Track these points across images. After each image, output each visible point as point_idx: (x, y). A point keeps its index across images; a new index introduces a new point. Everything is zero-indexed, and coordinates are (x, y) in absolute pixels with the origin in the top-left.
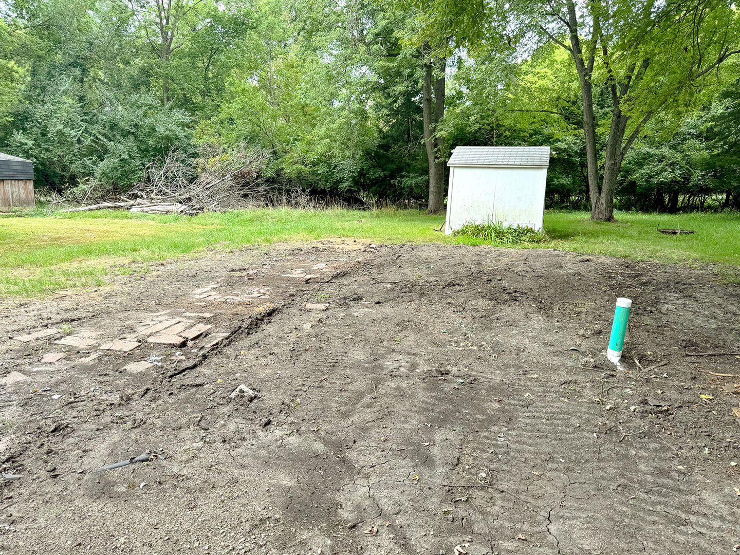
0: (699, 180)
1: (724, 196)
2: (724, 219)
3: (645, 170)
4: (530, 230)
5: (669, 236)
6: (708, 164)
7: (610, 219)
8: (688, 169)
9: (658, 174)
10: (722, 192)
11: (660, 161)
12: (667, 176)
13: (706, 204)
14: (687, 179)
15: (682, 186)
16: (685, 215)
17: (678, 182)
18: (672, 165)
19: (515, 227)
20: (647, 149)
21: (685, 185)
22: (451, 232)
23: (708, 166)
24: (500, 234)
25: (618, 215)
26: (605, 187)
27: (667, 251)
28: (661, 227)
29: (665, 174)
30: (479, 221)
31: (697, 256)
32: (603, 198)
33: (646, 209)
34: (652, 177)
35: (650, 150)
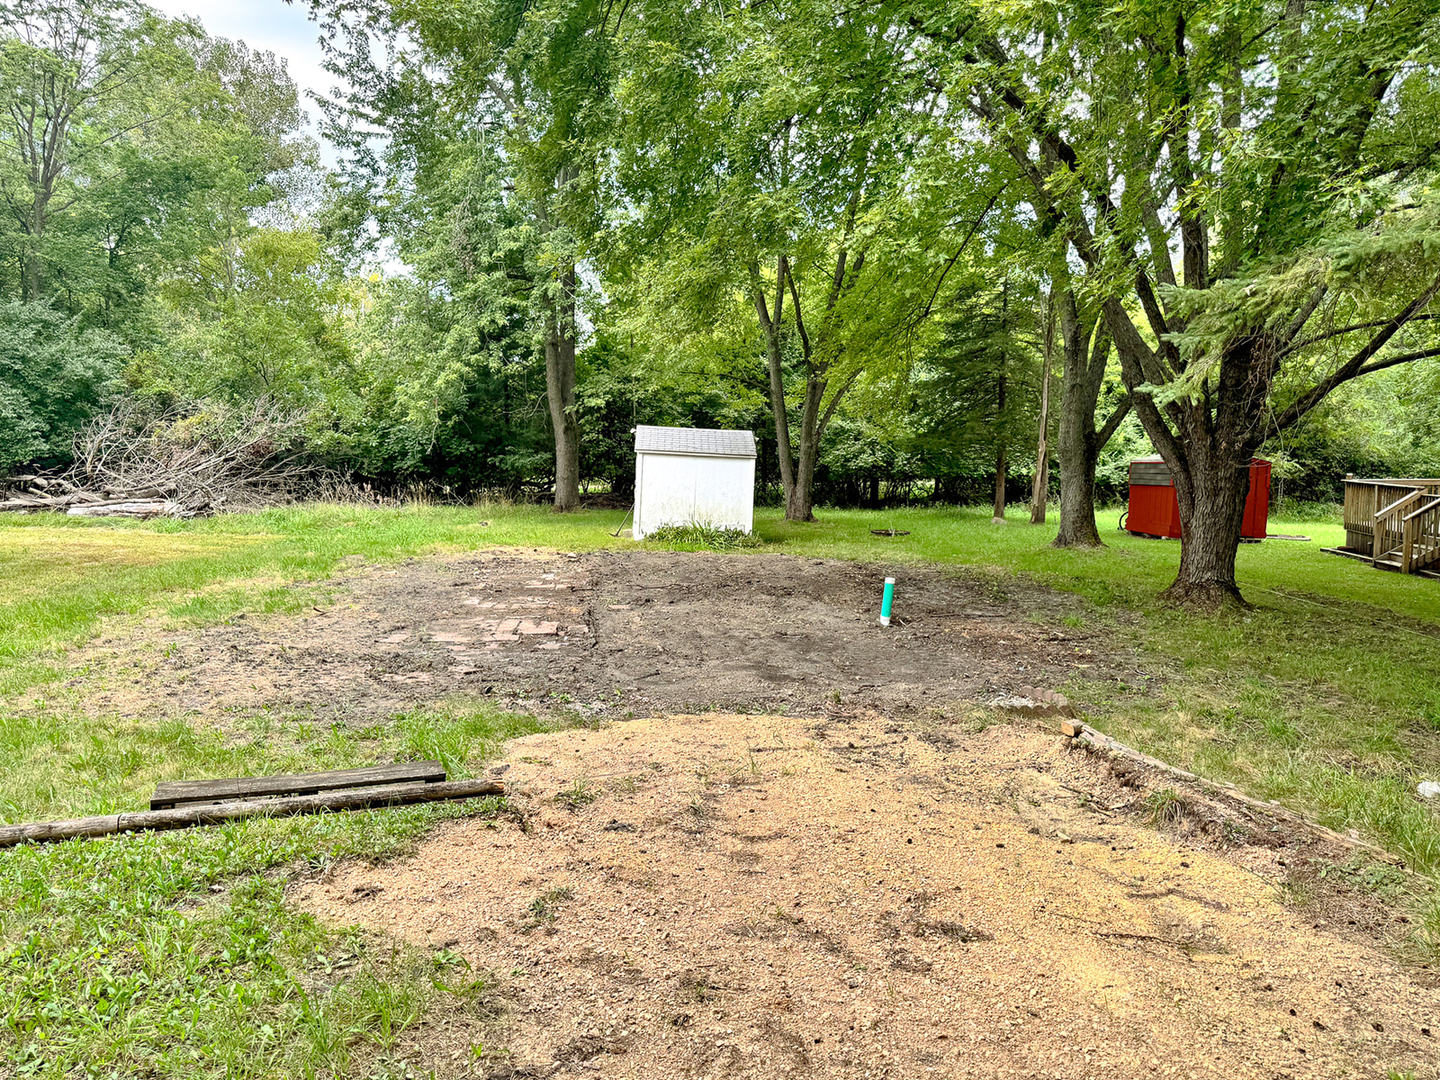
0: (905, 465)
1: (933, 482)
2: (937, 517)
3: (840, 451)
4: (739, 534)
5: (886, 538)
6: (915, 447)
7: (809, 518)
8: (889, 450)
9: (856, 457)
10: (929, 478)
11: (856, 439)
12: (866, 460)
13: (911, 496)
14: (890, 464)
15: (884, 471)
16: (892, 512)
17: (880, 467)
18: (873, 444)
19: (723, 529)
20: (839, 422)
21: (888, 471)
22: (642, 537)
23: (915, 448)
24: (709, 538)
25: (817, 512)
26: (801, 477)
27: (889, 554)
28: (874, 528)
29: (865, 456)
30: (679, 520)
31: (920, 557)
32: (800, 491)
33: (843, 504)
34: (847, 460)
35: (844, 424)
